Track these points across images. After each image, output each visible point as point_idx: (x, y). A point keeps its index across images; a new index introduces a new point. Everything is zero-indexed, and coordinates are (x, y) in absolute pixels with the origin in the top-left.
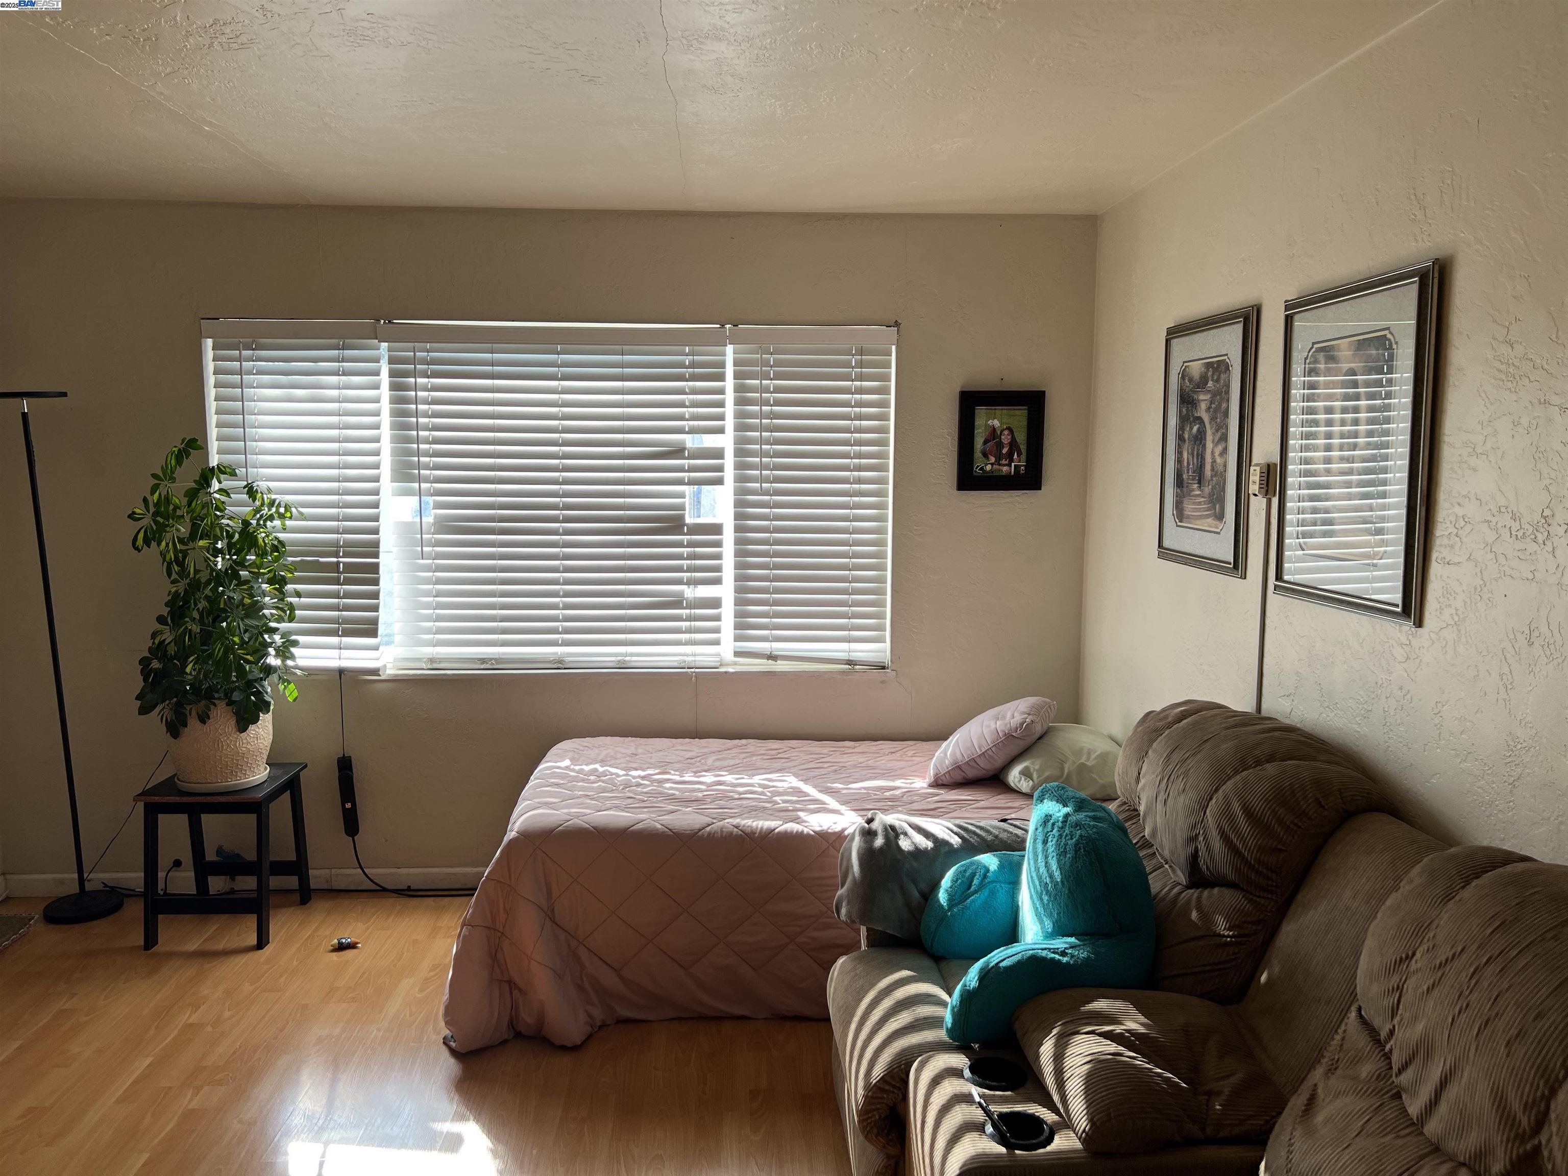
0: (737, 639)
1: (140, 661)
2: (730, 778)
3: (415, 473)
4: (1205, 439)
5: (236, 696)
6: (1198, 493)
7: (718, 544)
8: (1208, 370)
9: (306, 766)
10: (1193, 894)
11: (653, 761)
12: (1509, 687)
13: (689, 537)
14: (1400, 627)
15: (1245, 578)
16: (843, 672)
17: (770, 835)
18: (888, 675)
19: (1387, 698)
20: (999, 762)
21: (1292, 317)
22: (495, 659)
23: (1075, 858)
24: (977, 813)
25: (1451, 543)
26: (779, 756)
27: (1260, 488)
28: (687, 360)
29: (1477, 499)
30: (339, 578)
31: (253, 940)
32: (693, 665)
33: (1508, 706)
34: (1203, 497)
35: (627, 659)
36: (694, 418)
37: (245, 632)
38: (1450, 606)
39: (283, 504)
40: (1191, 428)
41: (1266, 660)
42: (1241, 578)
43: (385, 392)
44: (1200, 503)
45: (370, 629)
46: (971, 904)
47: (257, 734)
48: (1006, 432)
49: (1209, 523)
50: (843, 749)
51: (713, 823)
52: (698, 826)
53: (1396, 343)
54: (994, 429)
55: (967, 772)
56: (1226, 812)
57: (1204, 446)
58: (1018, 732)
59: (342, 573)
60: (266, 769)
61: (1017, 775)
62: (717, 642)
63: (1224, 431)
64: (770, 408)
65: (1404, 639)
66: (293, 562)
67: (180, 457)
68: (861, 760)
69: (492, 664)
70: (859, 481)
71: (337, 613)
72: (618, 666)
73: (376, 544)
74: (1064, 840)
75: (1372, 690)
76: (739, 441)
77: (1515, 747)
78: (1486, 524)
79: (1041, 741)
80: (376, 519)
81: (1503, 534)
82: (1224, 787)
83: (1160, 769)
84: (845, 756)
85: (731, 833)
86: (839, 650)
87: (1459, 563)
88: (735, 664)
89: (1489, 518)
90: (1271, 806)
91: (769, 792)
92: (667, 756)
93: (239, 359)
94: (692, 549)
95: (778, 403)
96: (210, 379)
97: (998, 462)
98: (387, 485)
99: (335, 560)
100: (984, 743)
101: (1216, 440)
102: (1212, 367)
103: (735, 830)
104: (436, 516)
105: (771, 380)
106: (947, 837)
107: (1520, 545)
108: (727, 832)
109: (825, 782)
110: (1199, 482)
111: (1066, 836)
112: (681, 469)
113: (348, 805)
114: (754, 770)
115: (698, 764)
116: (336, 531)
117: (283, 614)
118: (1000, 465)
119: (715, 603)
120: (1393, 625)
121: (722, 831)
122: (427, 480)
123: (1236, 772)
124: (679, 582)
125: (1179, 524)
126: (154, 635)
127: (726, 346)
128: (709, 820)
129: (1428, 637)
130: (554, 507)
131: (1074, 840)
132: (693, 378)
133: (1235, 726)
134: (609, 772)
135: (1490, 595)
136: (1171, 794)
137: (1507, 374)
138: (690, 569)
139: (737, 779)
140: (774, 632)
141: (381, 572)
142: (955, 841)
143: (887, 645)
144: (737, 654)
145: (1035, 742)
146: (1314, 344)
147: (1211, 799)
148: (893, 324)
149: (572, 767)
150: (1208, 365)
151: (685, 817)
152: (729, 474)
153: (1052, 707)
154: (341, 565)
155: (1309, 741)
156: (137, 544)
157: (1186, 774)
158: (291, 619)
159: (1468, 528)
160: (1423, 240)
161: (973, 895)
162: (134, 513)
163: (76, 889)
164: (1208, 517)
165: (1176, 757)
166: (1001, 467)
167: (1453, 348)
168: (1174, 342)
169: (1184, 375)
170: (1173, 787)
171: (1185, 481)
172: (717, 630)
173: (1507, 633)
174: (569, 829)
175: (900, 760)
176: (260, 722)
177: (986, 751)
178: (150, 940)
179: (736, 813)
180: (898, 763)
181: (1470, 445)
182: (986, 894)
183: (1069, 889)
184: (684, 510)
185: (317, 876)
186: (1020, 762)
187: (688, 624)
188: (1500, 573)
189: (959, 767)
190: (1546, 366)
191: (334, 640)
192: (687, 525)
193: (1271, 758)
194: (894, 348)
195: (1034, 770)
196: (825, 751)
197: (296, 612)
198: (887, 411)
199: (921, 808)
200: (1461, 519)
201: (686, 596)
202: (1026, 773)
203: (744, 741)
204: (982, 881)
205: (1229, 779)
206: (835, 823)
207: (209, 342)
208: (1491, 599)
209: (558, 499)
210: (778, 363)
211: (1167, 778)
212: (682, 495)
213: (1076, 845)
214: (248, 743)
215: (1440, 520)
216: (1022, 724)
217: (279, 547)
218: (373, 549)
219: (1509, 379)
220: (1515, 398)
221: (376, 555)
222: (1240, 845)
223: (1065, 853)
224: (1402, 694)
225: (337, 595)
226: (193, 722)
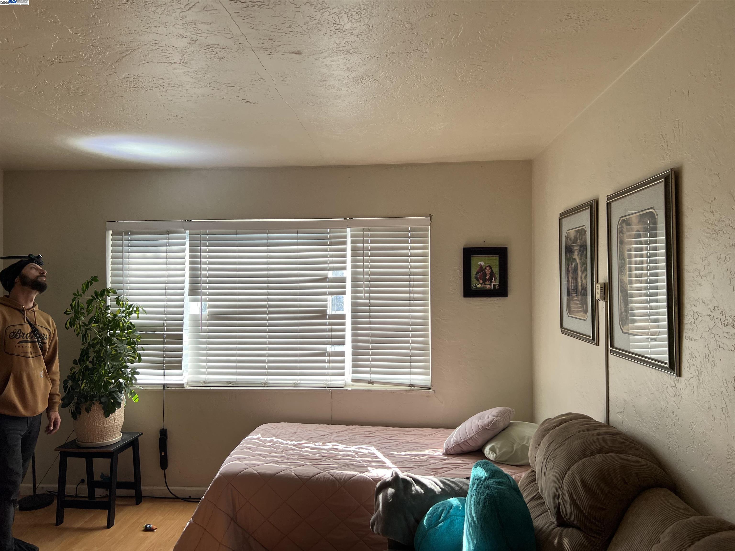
0: (353, 372)
1: (64, 381)
2: (340, 447)
3: (199, 291)
4: (578, 270)
5: (103, 400)
6: (576, 298)
7: (343, 324)
8: (577, 234)
9: (142, 434)
10: (559, 530)
11: (303, 436)
12: (726, 415)
13: (329, 321)
14: (670, 376)
15: (599, 345)
16: (406, 391)
17: (349, 481)
18: (430, 393)
19: (667, 418)
20: (480, 442)
21: (610, 204)
22: (234, 382)
23: (484, 507)
24: (464, 471)
25: (692, 328)
26: (370, 435)
27: (601, 296)
28: (328, 235)
29: (703, 302)
30: (164, 341)
31: (106, 524)
32: (330, 386)
33: (727, 428)
34: (578, 301)
35: (298, 382)
36: (331, 263)
37: (111, 368)
38: (694, 365)
39: (135, 307)
40: (572, 265)
41: (610, 391)
42: (596, 345)
43: (187, 254)
44: (577, 304)
45: (178, 365)
46: (439, 527)
47: (114, 418)
48: (488, 268)
49: (580, 315)
50: (404, 432)
51: (321, 473)
52: (312, 474)
53: (657, 215)
54: (481, 266)
55: (463, 448)
56: (572, 482)
57: (578, 274)
58: (489, 426)
59: (165, 339)
60: (120, 435)
61: (488, 450)
62: (343, 374)
63: (585, 266)
64: (368, 257)
65: (673, 383)
66: (140, 334)
67: (88, 285)
68: (412, 439)
69: (233, 384)
70: (413, 293)
71: (163, 358)
72: (294, 386)
73: (182, 325)
74: (479, 496)
75: (659, 412)
76: (353, 274)
77: (732, 453)
78: (709, 317)
79: (504, 431)
80: (182, 313)
81: (717, 323)
82: (572, 468)
83: (544, 453)
84: (405, 436)
85: (329, 478)
86: (406, 379)
87: (697, 339)
88: (353, 385)
89: (710, 313)
90: (596, 481)
91: (357, 455)
92: (311, 434)
93: (122, 240)
94: (331, 327)
95: (372, 255)
96: (110, 249)
97: (484, 283)
98: (187, 297)
99: (162, 333)
100: (472, 433)
101: (583, 270)
102: (579, 232)
103: (331, 477)
104: (209, 312)
105: (369, 244)
106: (433, 488)
107: (726, 329)
108: (327, 478)
109: (389, 451)
110: (576, 293)
111: (481, 493)
112: (325, 288)
113: (163, 454)
114: (354, 442)
115: (326, 439)
116: (163, 319)
117: (133, 359)
118: (486, 284)
119: (342, 354)
120: (667, 374)
121: (324, 477)
122: (205, 294)
123: (580, 459)
124: (324, 343)
125: (569, 315)
126: (71, 369)
127: (347, 228)
128: (319, 471)
129: (684, 383)
130: (264, 307)
131: (484, 496)
132: (331, 244)
133: (585, 430)
134: (279, 442)
135: (713, 359)
136: (547, 469)
137: (712, 230)
138: (330, 337)
139: (345, 447)
140: (372, 369)
141: (183, 338)
142: (437, 490)
143: (430, 377)
144: (353, 380)
145: (500, 432)
146: (620, 218)
147: (566, 474)
148: (428, 216)
149: (262, 438)
150: (577, 231)
151: (308, 468)
152: (349, 290)
153: (512, 413)
154: (165, 335)
155: (625, 441)
156: (67, 325)
157: (555, 457)
158: (140, 361)
159: (700, 318)
160: (667, 159)
161: (441, 522)
162: (67, 311)
163: (32, 493)
164: (581, 311)
165: (552, 447)
166: (486, 286)
167: (685, 217)
168: (563, 220)
169: (568, 237)
170: (549, 464)
171: (571, 292)
172: (343, 368)
173: (723, 383)
174: (246, 473)
175: (432, 439)
176: (116, 412)
177: (472, 436)
178: (59, 521)
179: (334, 467)
180: (432, 441)
181: (697, 271)
182: (448, 522)
183: (481, 525)
184: (327, 307)
185: (146, 489)
186: (490, 444)
187: (328, 364)
188: (717, 346)
189: (459, 445)
190: (731, 225)
191: (161, 371)
192: (328, 315)
193: (600, 451)
194: (429, 227)
195: (497, 447)
196: (395, 433)
197: (142, 358)
198: (427, 258)
199: (434, 467)
200: (696, 314)
201: (327, 351)
202: (493, 450)
203: (354, 427)
204: (447, 515)
205: (575, 463)
206: (385, 475)
207: (111, 232)
208: (714, 362)
209: (267, 303)
210: (372, 236)
211: (546, 459)
212: (326, 300)
213: (485, 499)
214: (109, 423)
215: (686, 314)
216: (491, 422)
217: (131, 327)
218: (180, 327)
219: (714, 233)
220: (717, 244)
221: (182, 330)
222: (579, 504)
223: (479, 503)
224: (674, 416)
225: (162, 350)
226: (84, 412)
